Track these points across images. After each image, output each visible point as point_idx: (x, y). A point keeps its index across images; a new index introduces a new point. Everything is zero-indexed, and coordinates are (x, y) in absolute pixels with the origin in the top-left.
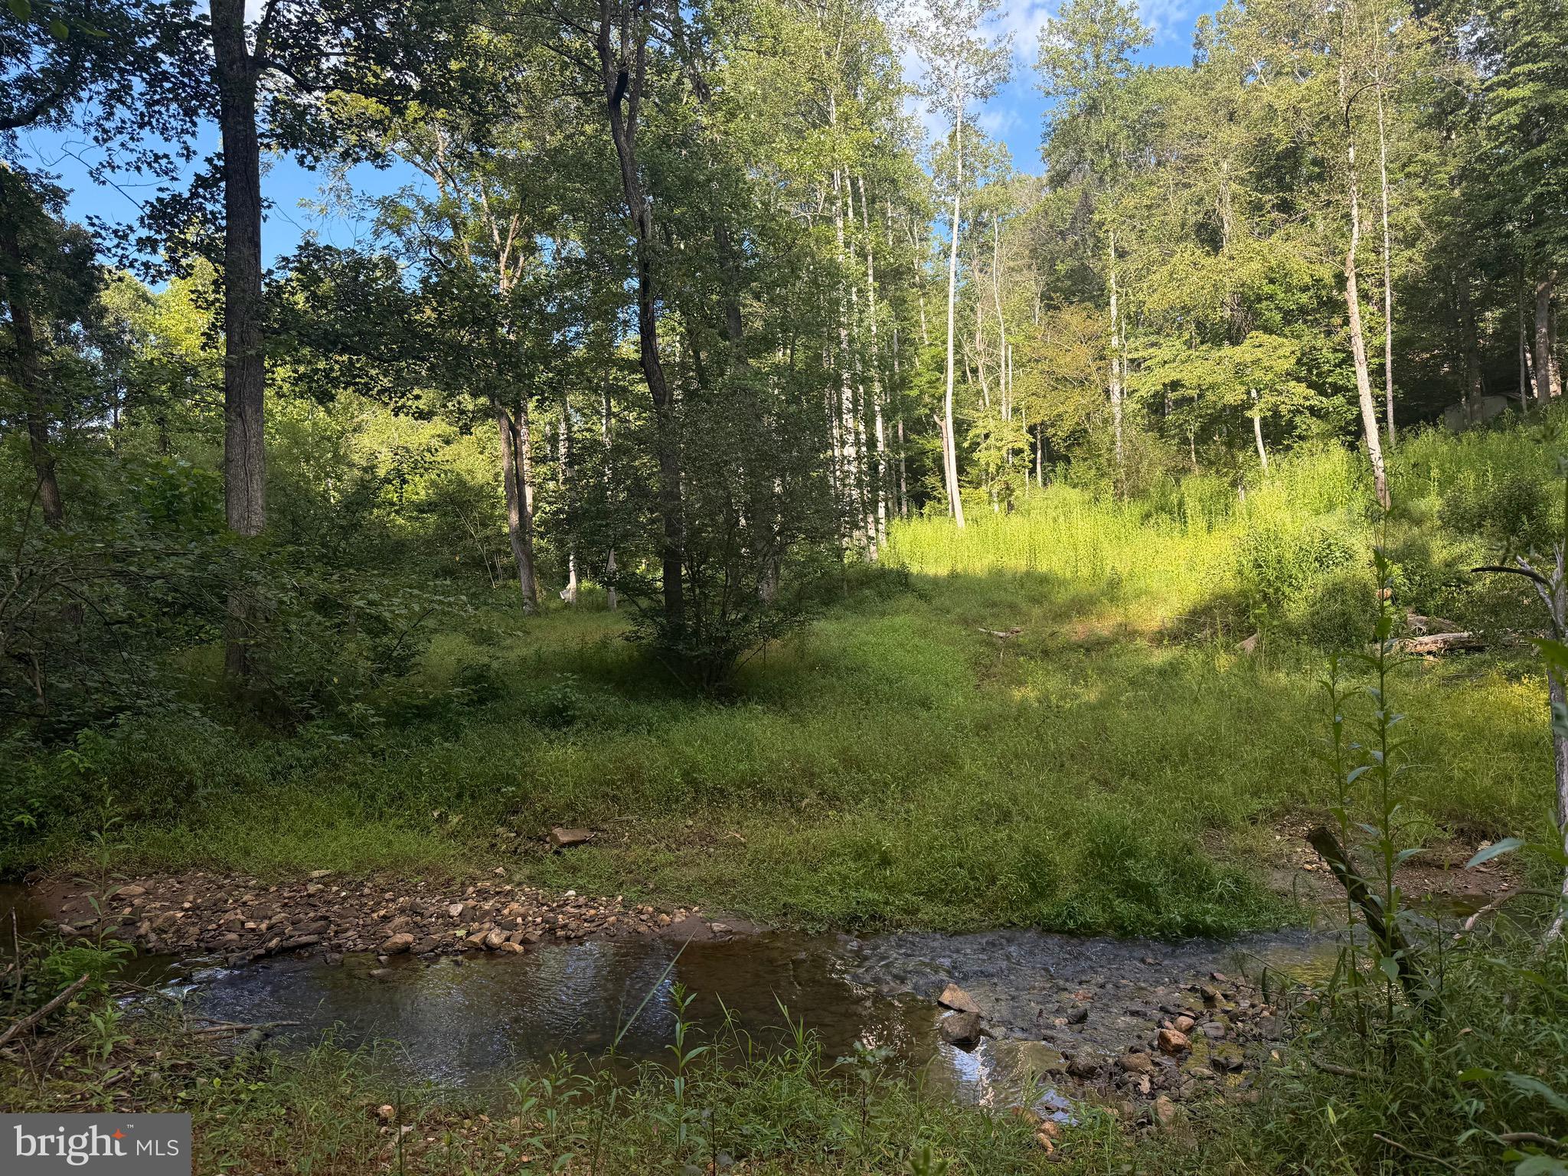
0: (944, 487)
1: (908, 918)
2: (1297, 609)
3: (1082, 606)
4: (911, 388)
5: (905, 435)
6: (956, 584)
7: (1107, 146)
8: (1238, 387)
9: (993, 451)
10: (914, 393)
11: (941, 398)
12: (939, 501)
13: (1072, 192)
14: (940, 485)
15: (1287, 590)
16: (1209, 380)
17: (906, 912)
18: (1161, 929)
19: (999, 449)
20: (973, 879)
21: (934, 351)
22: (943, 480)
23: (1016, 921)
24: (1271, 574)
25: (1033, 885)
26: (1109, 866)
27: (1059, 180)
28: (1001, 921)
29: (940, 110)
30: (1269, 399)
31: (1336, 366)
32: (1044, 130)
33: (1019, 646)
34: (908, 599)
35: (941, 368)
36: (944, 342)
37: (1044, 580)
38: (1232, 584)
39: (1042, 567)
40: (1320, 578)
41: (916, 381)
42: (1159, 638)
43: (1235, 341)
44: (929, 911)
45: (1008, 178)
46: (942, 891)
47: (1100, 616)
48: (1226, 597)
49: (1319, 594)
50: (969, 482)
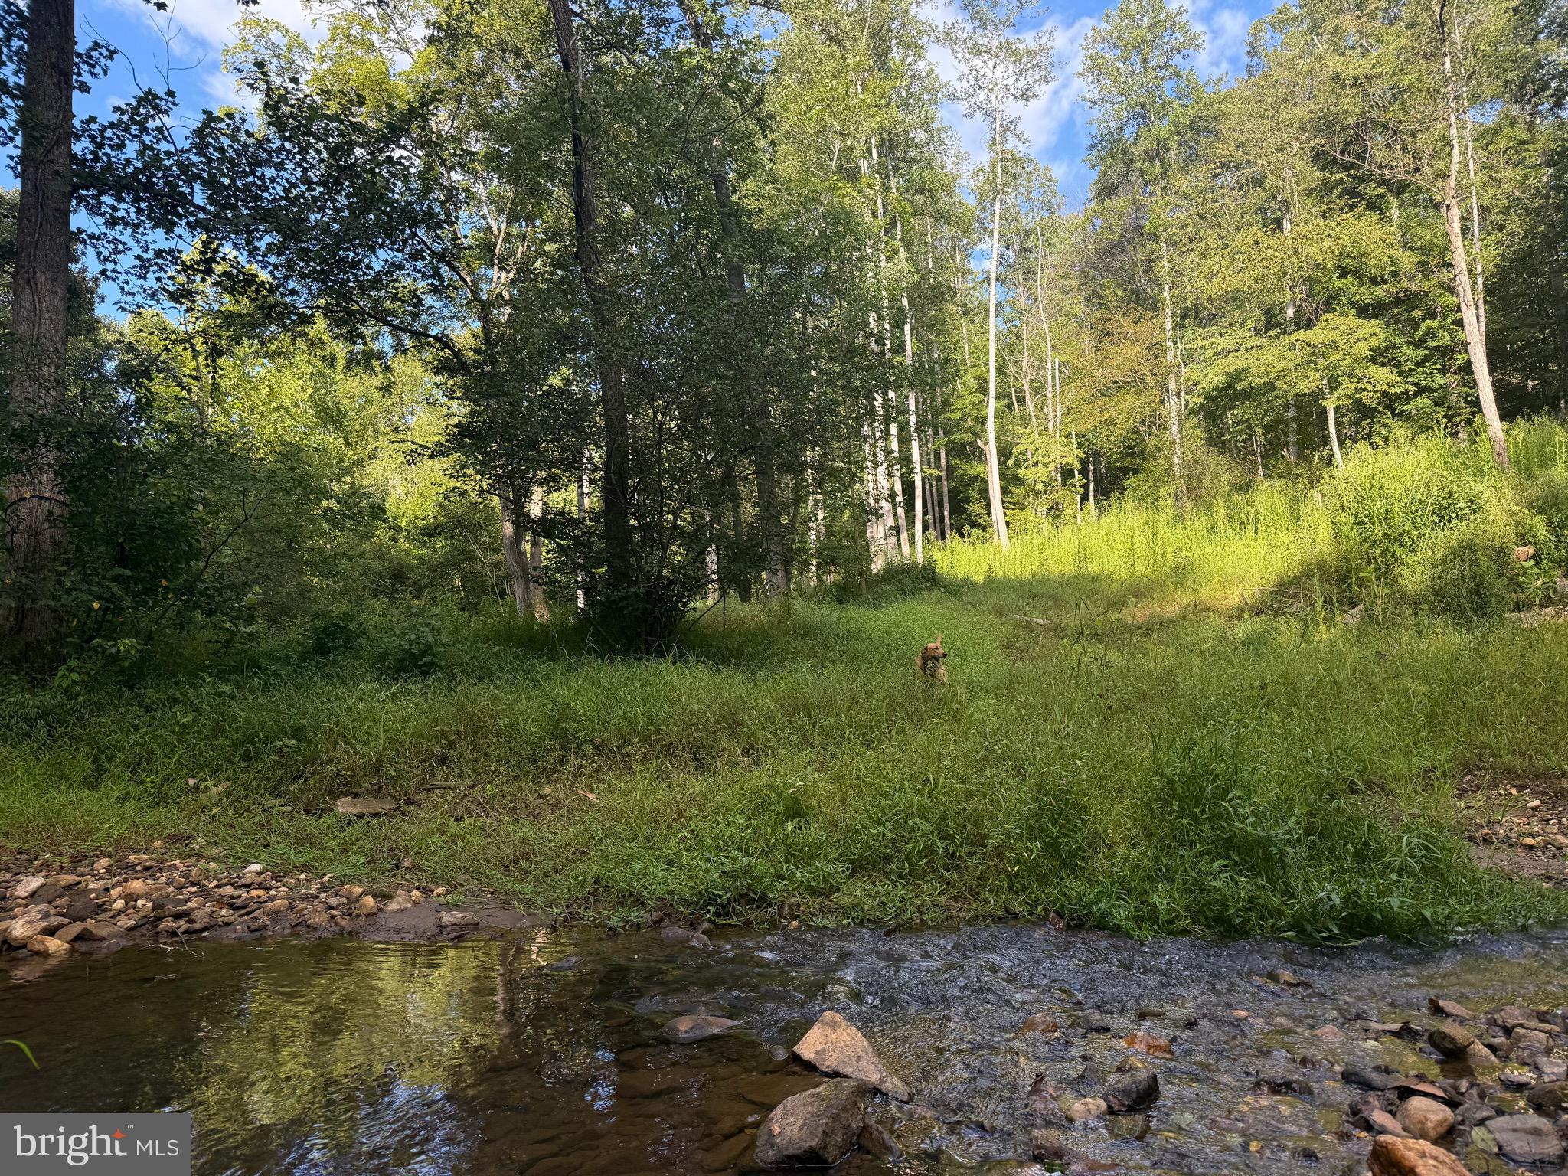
0: (989, 514)
1: (815, 904)
2: (1414, 575)
3: (1140, 591)
4: (953, 411)
5: (947, 462)
6: (993, 584)
7: (1158, 154)
8: (1311, 374)
9: (1040, 468)
10: (957, 415)
11: (983, 421)
12: (984, 529)
13: (1121, 201)
14: (983, 511)
15: (1399, 551)
16: (1280, 366)
17: (815, 892)
18: (1296, 925)
19: (1046, 465)
20: (943, 838)
21: (975, 371)
22: (988, 506)
23: (1017, 909)
24: (1378, 532)
25: (1052, 847)
26: (1192, 816)
27: (1107, 190)
28: (990, 908)
29: (978, 114)
30: (1347, 385)
31: (1418, 364)
32: (1089, 142)
33: (1063, 630)
34: (936, 593)
35: (983, 389)
36: (986, 364)
37: (1095, 579)
38: (1326, 548)
39: (1094, 568)
40: (1440, 537)
41: (958, 404)
42: (1239, 613)
43: (1309, 325)
44: (854, 892)
45: (1054, 202)
46: (888, 860)
47: (1163, 601)
48: (1320, 566)
49: (1439, 555)
50: (1014, 504)
